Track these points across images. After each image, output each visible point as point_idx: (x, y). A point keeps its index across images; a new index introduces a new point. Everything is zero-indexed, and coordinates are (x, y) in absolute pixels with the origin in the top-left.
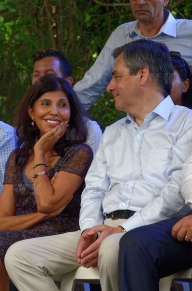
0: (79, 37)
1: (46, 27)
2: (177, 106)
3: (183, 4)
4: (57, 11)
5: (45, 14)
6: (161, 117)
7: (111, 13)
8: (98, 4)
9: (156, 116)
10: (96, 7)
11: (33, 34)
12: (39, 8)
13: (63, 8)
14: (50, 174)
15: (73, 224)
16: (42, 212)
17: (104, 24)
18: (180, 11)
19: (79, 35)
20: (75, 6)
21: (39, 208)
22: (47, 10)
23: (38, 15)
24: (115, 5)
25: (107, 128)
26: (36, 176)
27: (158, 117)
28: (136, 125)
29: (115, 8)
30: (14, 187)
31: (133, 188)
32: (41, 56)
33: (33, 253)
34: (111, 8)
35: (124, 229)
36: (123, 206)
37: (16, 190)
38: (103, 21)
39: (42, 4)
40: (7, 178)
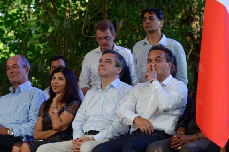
0: (75, 52)
1: (60, 46)
2: (122, 82)
3: (124, 37)
4: (65, 39)
5: (59, 40)
6: (114, 87)
7: (91, 41)
8: (84, 36)
9: (112, 86)
10: (84, 38)
11: (53, 49)
12: (57, 37)
13: (68, 38)
14: (60, 113)
15: (70, 137)
16: (55, 130)
17: (87, 46)
18: (123, 40)
19: (75, 51)
20: (73, 37)
21: (53, 128)
22: (60, 38)
23: (56, 41)
24: (92, 36)
25: (88, 91)
26: (53, 112)
27: (113, 87)
28: (102, 91)
29: (93, 39)
30: (43, 119)
31: (98, 120)
32: (56, 59)
33: (49, 150)
34: (91, 38)
35: (95, 139)
36: (93, 129)
37: (44, 120)
38: (87, 44)
39: (58, 35)
40: (40, 114)
